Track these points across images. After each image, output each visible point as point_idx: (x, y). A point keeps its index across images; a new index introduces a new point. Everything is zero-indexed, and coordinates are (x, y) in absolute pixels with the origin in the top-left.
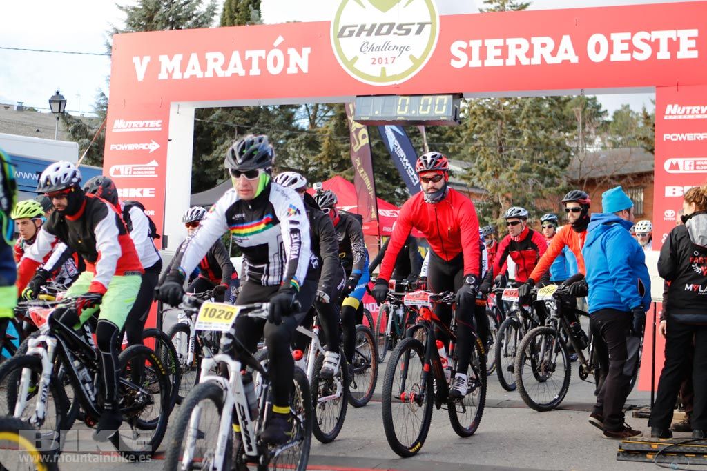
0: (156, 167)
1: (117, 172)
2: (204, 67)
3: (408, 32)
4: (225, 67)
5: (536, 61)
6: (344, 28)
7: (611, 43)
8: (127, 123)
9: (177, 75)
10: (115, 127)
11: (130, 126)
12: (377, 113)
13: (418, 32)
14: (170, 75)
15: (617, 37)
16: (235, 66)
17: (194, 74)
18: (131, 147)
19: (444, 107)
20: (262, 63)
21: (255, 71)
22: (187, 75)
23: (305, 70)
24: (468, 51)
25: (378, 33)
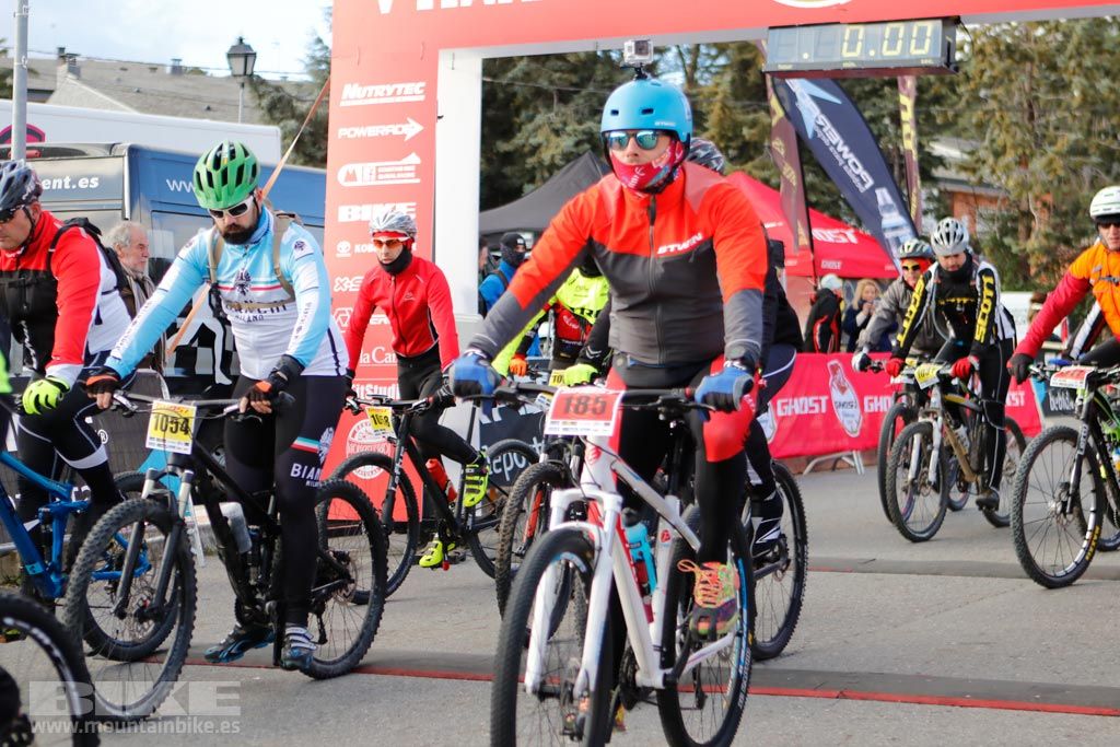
0: (417, 165)
1: (351, 177)
8: (366, 89)
10: (344, 96)
11: (370, 95)
12: (806, 56)
18: (373, 131)
19: (928, 42)
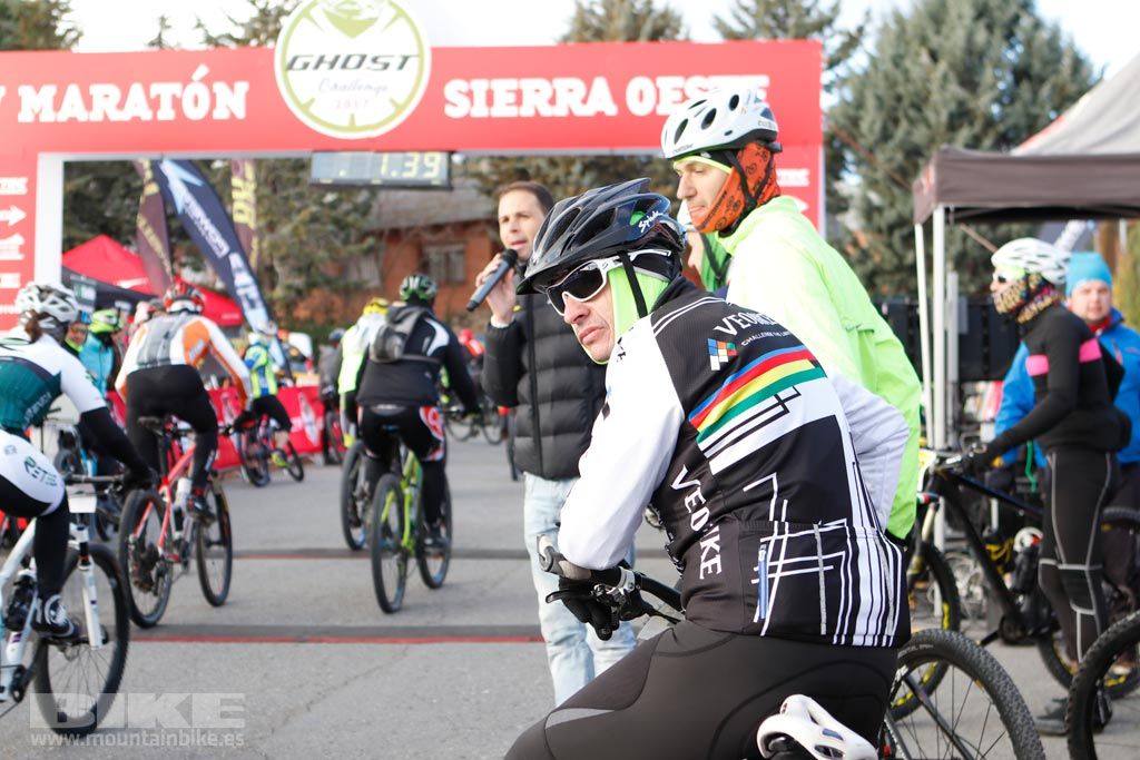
0: (20, 245)
2: (88, 103)
3: (386, 66)
4: (121, 106)
5: (560, 111)
6: (295, 59)
7: (658, 91)
9: (48, 116)
12: (342, 173)
13: (401, 67)
14: (37, 116)
15: (664, 82)
16: (136, 106)
17: (73, 115)
19: (437, 168)
20: (177, 103)
21: (167, 113)
22: (63, 116)
23: (241, 114)
24: (470, 95)
25: (344, 66)
